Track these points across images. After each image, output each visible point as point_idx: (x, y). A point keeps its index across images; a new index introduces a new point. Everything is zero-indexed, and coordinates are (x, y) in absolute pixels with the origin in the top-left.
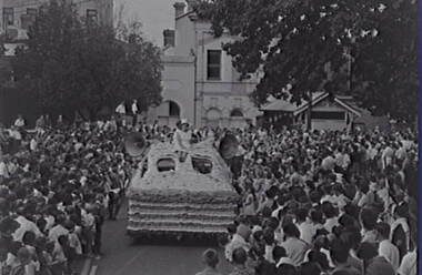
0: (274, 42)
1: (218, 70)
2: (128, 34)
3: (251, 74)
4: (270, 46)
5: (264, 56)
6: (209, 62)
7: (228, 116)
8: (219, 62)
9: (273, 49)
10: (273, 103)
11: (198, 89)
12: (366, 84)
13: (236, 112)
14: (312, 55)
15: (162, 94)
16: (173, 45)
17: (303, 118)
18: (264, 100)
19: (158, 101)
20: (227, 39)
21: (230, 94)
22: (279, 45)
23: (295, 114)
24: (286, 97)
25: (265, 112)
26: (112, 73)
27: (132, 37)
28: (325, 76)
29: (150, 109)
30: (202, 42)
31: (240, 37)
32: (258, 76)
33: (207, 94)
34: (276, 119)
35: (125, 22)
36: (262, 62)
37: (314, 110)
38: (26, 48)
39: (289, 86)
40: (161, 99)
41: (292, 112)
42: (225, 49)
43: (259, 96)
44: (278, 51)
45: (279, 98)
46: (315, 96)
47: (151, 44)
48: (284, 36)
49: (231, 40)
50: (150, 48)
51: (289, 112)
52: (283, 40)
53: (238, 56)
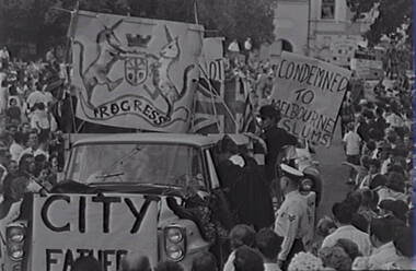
3: (366, 14)
6: (323, 1)
8: (334, 1)
11: (312, 27)
15: (275, 32)
18: (377, 41)
19: (270, 39)
21: (343, 33)
24: (400, 37)
29: (263, 47)
32: (372, 16)
33: (321, 33)
39: (405, 26)
40: (273, 38)
43: (373, 36)
45: (393, 37)
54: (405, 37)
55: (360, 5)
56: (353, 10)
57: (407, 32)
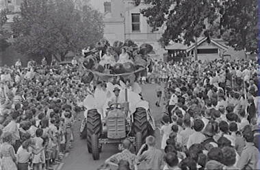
0: (172, 7)
1: (139, 25)
2: (82, 6)
3: (159, 28)
4: (169, 10)
5: (166, 16)
6: (133, 21)
8: (139, 21)
9: (172, 12)
10: (173, 45)
11: (127, 38)
12: (230, 30)
14: (196, 15)
16: (110, 12)
17: (192, 53)
20: (143, 6)
21: (146, 40)
22: (175, 9)
23: (187, 51)
24: (181, 41)
25: (169, 51)
26: (73, 30)
27: (85, 8)
28: (204, 27)
30: (128, 9)
31: (151, 6)
32: (163, 28)
34: (175, 55)
36: (165, 20)
37: (199, 48)
38: (20, 17)
39: (183, 34)
41: (185, 50)
42: (143, 13)
43: (165, 41)
44: (175, 13)
45: (176, 42)
46: (199, 39)
47: (96, 11)
48: (178, 3)
49: (146, 7)
50: (96, 14)
51: (183, 51)
52: (177, 6)
53: (150, 17)
54: (184, 41)
55: (155, 23)
56: (151, 26)
57: (184, 38)
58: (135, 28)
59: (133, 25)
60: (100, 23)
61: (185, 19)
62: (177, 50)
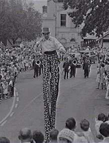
0: (89, 12)
1: (65, 22)
2: (28, 8)
3: (80, 25)
4: (87, 13)
5: (85, 17)
6: (61, 19)
7: (69, 41)
8: (65, 19)
9: (89, 14)
10: (88, 36)
11: (57, 31)
13: (73, 40)
14: (104, 17)
16: (47, 12)
17: (100, 42)
18: (84, 35)
20: (69, 10)
21: (70, 32)
22: (91, 13)
23: (97, 40)
24: (94, 34)
25: (84, 40)
26: (22, 24)
27: (30, 9)
29: (37, 38)
30: (58, 11)
31: (75, 10)
32: (83, 24)
34: (89, 43)
35: (27, 3)
36: (84, 20)
37: (104, 38)
39: (95, 30)
42: (69, 15)
43: (83, 33)
44: (91, 15)
45: (91, 34)
47: (37, 12)
48: (93, 9)
49: (71, 11)
51: (94, 40)
52: (92, 10)
53: (74, 17)
54: (96, 34)
55: (77, 22)
56: (75, 24)
57: (96, 32)
58: (63, 24)
59: (61, 22)
60: (40, 20)
61: (97, 19)
62: (90, 40)
